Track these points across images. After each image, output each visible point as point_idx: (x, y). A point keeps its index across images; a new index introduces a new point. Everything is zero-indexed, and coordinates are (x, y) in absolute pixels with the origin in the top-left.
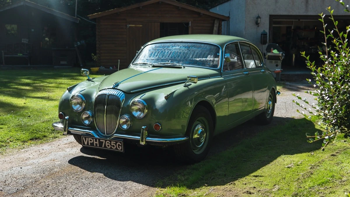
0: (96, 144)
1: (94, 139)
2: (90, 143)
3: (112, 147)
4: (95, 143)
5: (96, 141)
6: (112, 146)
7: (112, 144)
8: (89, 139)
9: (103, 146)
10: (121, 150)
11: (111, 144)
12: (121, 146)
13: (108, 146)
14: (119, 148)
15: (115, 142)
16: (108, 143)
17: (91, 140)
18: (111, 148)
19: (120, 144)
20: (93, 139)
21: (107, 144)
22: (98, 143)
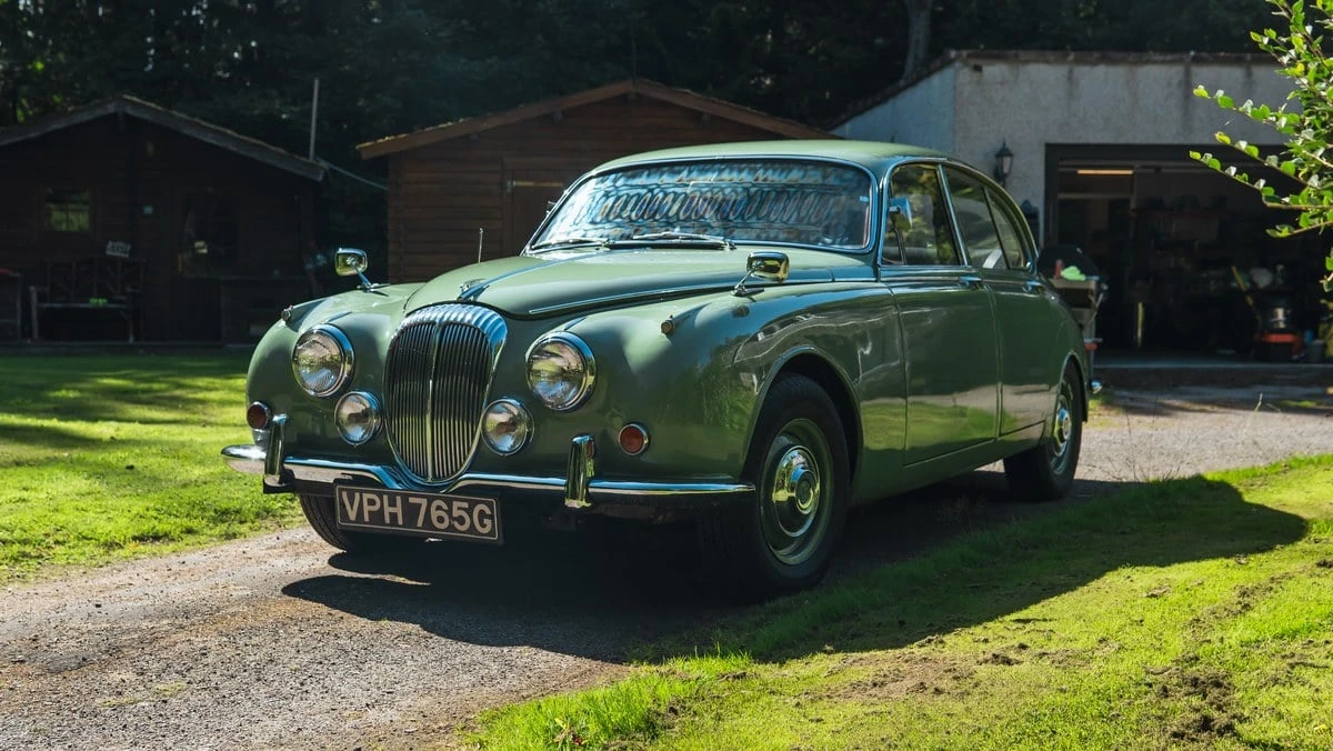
0: (394, 516)
1: (385, 497)
2: (369, 512)
3: (456, 524)
4: (388, 510)
5: (392, 504)
6: (455, 519)
7: (456, 513)
8: (366, 496)
9: (420, 524)
10: (491, 533)
11: (449, 512)
12: (491, 517)
13: (441, 520)
14: (483, 526)
15: (466, 505)
16: (439, 508)
17: (371, 502)
18: (451, 528)
19: (488, 512)
20: (380, 495)
21: (434, 514)
22: (398, 510)
